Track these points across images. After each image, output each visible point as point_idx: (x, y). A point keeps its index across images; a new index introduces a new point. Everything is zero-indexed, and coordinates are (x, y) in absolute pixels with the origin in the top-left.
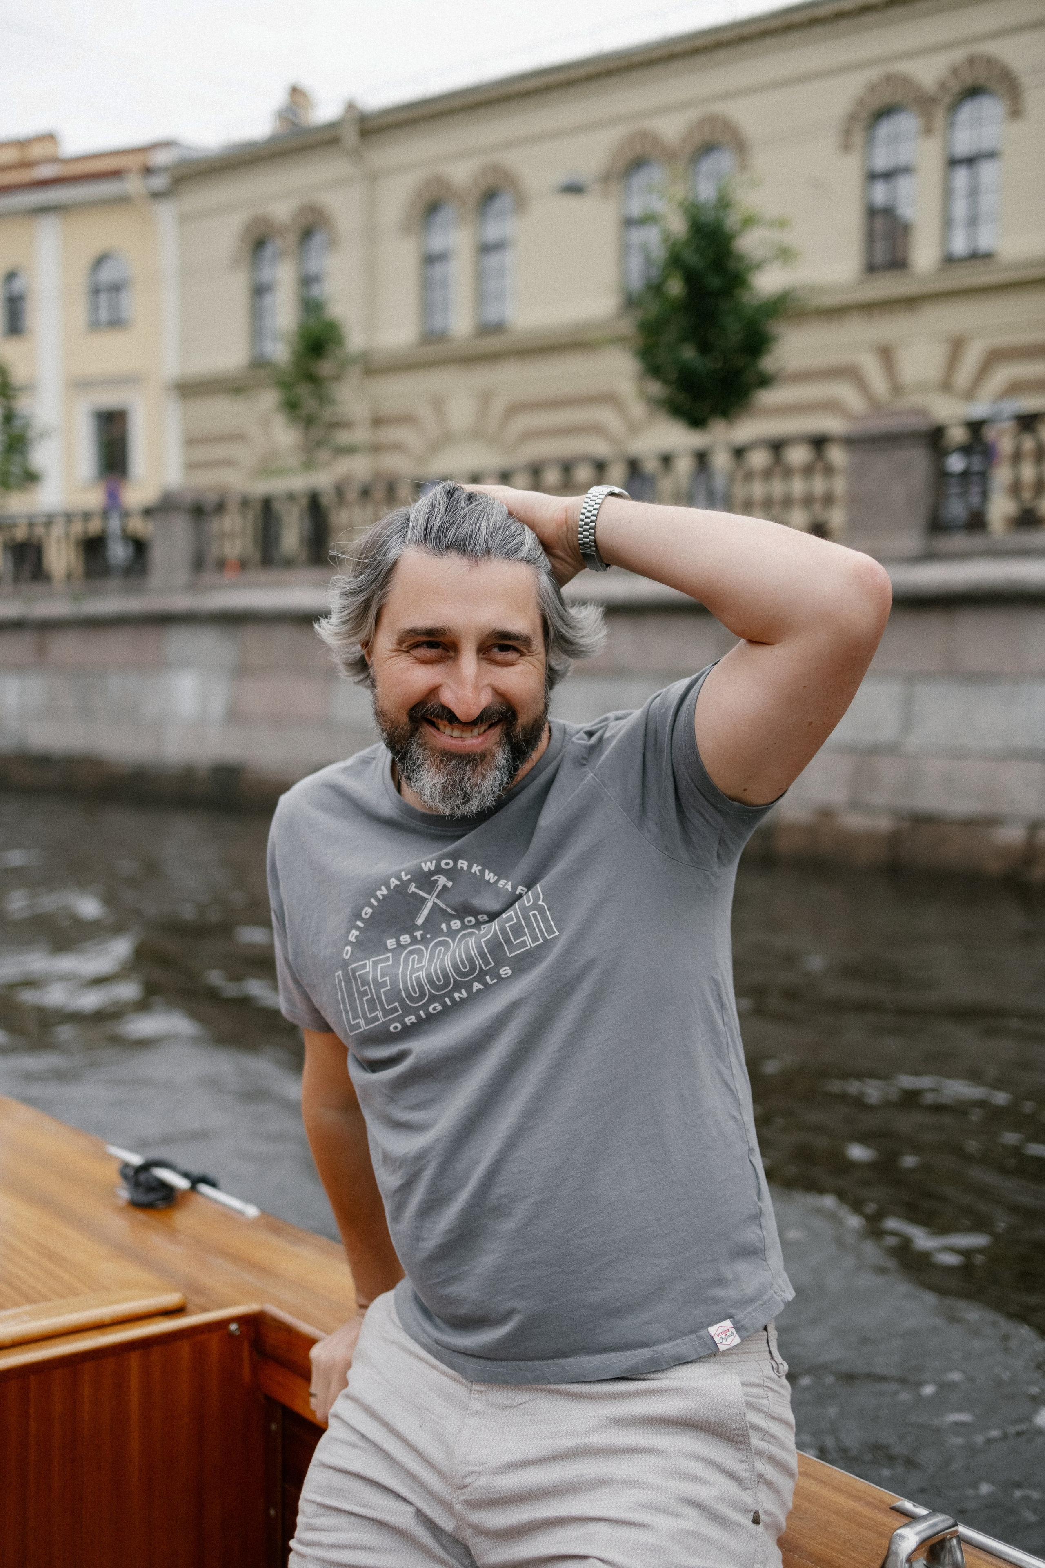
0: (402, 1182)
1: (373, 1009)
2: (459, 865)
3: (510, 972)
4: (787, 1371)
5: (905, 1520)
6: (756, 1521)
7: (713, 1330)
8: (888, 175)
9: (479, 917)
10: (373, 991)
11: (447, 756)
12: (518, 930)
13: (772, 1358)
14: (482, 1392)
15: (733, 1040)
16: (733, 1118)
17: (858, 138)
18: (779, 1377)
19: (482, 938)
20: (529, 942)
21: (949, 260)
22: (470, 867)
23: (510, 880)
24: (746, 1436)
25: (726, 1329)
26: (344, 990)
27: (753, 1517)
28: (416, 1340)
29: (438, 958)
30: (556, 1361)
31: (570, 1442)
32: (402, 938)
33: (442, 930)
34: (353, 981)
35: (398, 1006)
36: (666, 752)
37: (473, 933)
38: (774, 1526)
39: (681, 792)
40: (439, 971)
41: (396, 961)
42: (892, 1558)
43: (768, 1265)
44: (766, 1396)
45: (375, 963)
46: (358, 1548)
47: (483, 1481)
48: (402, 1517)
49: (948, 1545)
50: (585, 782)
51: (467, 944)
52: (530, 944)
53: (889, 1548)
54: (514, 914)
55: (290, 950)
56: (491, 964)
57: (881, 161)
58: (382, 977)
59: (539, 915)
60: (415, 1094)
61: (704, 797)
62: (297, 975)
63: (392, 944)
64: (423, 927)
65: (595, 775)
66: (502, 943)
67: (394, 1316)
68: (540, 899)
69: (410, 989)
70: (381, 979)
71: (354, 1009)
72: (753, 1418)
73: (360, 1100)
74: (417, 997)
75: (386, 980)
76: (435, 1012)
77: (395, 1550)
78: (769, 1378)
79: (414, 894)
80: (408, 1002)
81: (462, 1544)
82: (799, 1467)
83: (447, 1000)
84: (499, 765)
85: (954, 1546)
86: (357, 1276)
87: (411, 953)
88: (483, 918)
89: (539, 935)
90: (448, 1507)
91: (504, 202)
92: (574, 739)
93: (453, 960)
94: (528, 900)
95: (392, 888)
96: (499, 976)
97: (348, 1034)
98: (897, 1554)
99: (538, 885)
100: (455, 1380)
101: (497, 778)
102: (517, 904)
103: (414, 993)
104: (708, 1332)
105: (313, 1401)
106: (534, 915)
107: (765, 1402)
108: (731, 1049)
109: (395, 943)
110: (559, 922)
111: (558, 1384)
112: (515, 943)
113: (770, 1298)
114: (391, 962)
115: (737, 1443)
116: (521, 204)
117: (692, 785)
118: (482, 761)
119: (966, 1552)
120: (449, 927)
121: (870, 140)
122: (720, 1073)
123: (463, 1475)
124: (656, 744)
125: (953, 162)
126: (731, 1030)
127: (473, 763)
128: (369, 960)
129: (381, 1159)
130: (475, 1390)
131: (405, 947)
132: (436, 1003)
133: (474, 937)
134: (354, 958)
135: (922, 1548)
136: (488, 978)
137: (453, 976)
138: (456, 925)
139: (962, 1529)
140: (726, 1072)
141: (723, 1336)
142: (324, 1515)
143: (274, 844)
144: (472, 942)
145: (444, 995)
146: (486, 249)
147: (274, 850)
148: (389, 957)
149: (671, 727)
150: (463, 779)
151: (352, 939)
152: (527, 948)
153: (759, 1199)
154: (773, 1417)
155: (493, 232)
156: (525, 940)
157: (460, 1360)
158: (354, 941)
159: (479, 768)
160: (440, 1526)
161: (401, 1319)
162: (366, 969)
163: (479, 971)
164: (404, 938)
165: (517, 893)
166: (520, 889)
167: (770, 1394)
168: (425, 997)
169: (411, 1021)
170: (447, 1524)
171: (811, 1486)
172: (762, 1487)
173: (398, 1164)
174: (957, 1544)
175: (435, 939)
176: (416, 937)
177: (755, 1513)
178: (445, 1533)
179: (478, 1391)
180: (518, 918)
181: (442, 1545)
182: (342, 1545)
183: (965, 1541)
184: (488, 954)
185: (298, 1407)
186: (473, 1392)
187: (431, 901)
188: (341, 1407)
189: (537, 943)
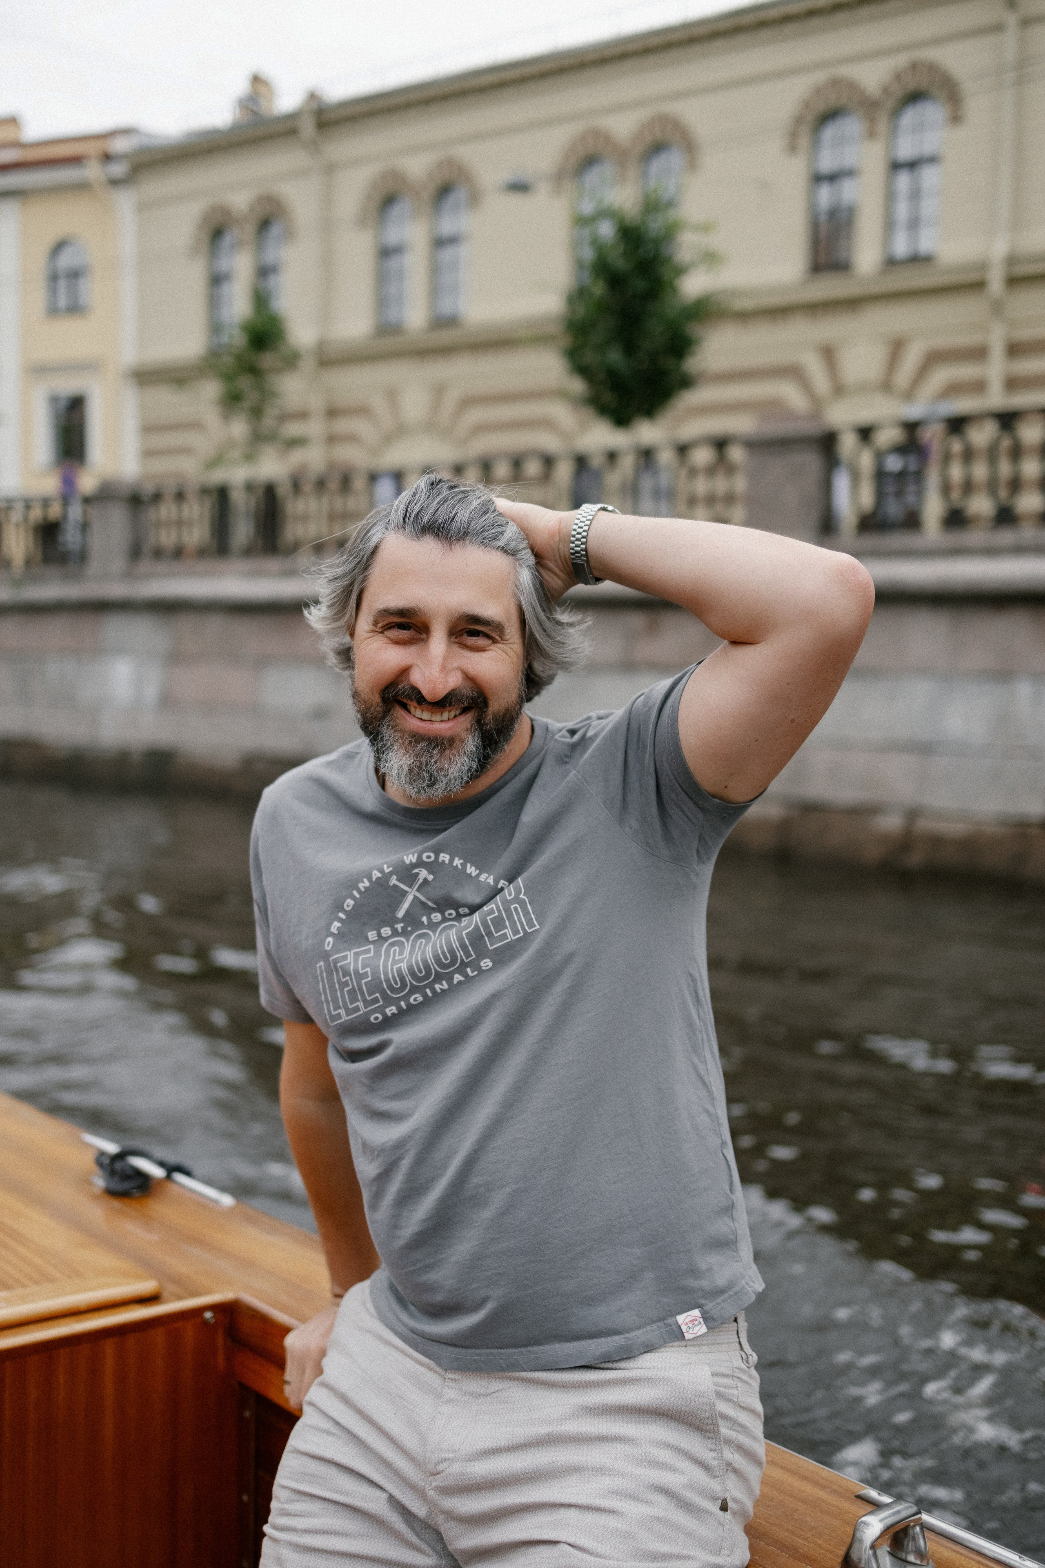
0: (379, 1171)
1: (354, 1000)
2: (441, 858)
3: (490, 964)
4: (756, 1362)
5: (870, 1508)
6: (724, 1508)
7: (681, 1319)
8: (833, 178)
9: (460, 910)
10: (354, 981)
11: (416, 738)
12: (499, 923)
13: (742, 1348)
14: (455, 1380)
15: (708, 1035)
16: (707, 1111)
17: (804, 141)
18: (748, 1368)
19: (464, 930)
20: (510, 935)
21: (891, 263)
22: (452, 860)
23: (491, 874)
24: (715, 1425)
25: (694, 1318)
26: (326, 981)
27: (721, 1504)
28: (392, 1329)
29: (419, 949)
30: (530, 1349)
31: (543, 1430)
32: (382, 931)
33: (423, 922)
34: (334, 972)
35: (379, 997)
36: (649, 749)
37: (453, 926)
38: (741, 1513)
39: (663, 788)
40: (420, 963)
41: (378, 953)
42: (856, 1545)
43: (740, 1256)
44: (735, 1386)
45: (357, 955)
46: (331, 1533)
47: (456, 1468)
48: (375, 1502)
49: (911, 1532)
50: (568, 779)
51: (448, 935)
52: (511, 937)
53: (854, 1535)
54: (496, 906)
55: (272, 941)
56: (472, 956)
57: (827, 163)
58: (363, 968)
59: (520, 908)
60: (395, 1083)
61: (686, 793)
62: (279, 966)
63: (373, 936)
64: (403, 920)
65: (578, 772)
66: (483, 935)
67: (369, 1305)
68: (521, 893)
69: (391, 980)
70: (362, 970)
71: (335, 1000)
72: (722, 1407)
73: (340, 1091)
74: (397, 988)
75: (367, 971)
76: (416, 1003)
77: (368, 1536)
78: (739, 1369)
79: (395, 886)
80: (389, 993)
81: (434, 1529)
82: (767, 1455)
83: (428, 991)
84: (468, 751)
85: (917, 1533)
86: (333, 1265)
87: (392, 944)
88: (464, 911)
89: (520, 928)
90: (420, 1493)
91: (460, 195)
92: (557, 737)
93: (435, 951)
94: (509, 893)
95: (374, 879)
96: (479, 969)
97: (328, 1024)
98: (861, 1541)
99: (519, 879)
100: (429, 1368)
101: (465, 764)
102: (498, 897)
103: (395, 983)
104: (676, 1320)
105: (287, 1389)
106: (515, 908)
107: (735, 1392)
108: (706, 1044)
109: (376, 935)
110: (541, 916)
111: (531, 1371)
112: (496, 935)
113: (742, 1290)
114: (372, 954)
115: (706, 1431)
116: (475, 199)
117: (674, 781)
118: (450, 745)
119: (930, 1539)
120: (429, 919)
121: (816, 144)
122: (696, 1069)
123: (436, 1462)
124: (638, 741)
125: (896, 166)
126: (705, 1024)
127: (441, 747)
128: (350, 952)
129: (361, 1150)
130: (448, 1378)
131: (386, 939)
132: (417, 993)
133: (455, 929)
134: (335, 949)
135: (885, 1535)
136: (469, 970)
137: (435, 968)
138: (436, 918)
139: (925, 1517)
140: (701, 1067)
141: (691, 1325)
142: (298, 1501)
143: (257, 838)
144: (453, 934)
145: (425, 987)
146: (440, 243)
147: (258, 842)
148: (370, 949)
149: (655, 725)
150: (430, 761)
151: (334, 929)
152: (508, 941)
153: (731, 1190)
154: (742, 1407)
155: (447, 226)
156: (506, 933)
157: (436, 1348)
158: (336, 932)
159: (447, 752)
160: (413, 1511)
161: (377, 1308)
162: (347, 959)
163: (460, 963)
164: (384, 931)
165: (499, 887)
166: (502, 883)
167: (740, 1384)
168: (406, 988)
169: (392, 1012)
170: (419, 1509)
171: (778, 1474)
172: (731, 1475)
173: (376, 1153)
174: (921, 1532)
175: (416, 932)
176: (396, 930)
177: (723, 1500)
178: (418, 1518)
179: (452, 1380)
180: (499, 911)
181: (414, 1530)
182: (316, 1530)
183: (926, 1528)
184: (469, 946)
185: (273, 1395)
186: (447, 1380)
187: (412, 894)
188: (316, 1394)
189: (517, 936)
